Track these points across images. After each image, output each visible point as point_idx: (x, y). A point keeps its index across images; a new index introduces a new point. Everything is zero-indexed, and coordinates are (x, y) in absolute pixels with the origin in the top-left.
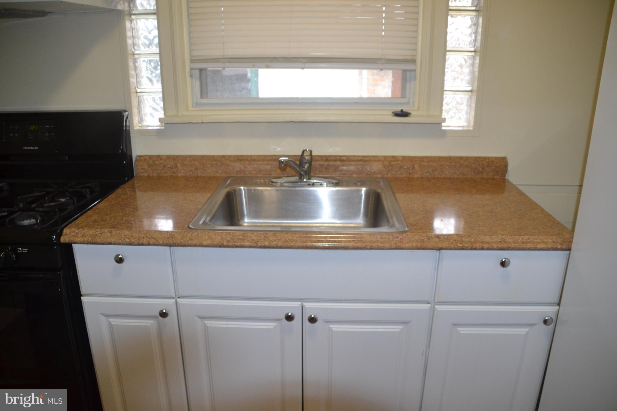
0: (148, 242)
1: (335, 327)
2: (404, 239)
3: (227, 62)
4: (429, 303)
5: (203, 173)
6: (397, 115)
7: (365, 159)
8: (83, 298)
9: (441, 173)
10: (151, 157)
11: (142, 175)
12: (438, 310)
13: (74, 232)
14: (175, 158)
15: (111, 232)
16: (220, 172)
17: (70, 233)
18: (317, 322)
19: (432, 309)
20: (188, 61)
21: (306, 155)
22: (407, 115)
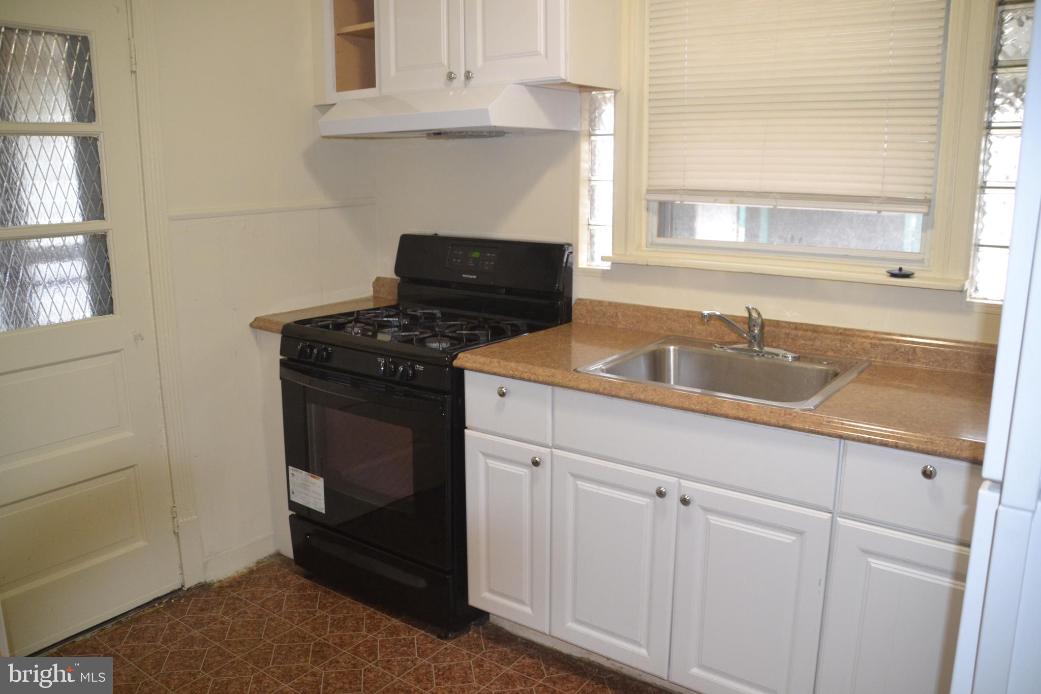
0: (530, 377)
1: (714, 520)
2: (798, 417)
3: (685, 194)
4: (831, 513)
5: (646, 328)
6: (893, 275)
7: (847, 332)
8: (466, 431)
9: (956, 365)
10: (591, 301)
11: (579, 321)
12: (841, 523)
13: (467, 357)
14: (617, 306)
15: (499, 363)
16: (665, 328)
17: (464, 358)
18: (690, 505)
19: (833, 521)
20: (644, 191)
21: (755, 315)
22: (907, 276)
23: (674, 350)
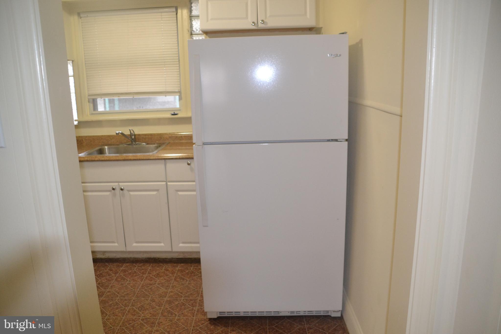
1: (132, 193)
4: (165, 182)
6: (172, 115)
7: (161, 134)
12: (169, 184)
18: (124, 191)
19: (167, 184)
20: (87, 96)
21: (132, 132)
22: (176, 114)
23: (107, 148)
